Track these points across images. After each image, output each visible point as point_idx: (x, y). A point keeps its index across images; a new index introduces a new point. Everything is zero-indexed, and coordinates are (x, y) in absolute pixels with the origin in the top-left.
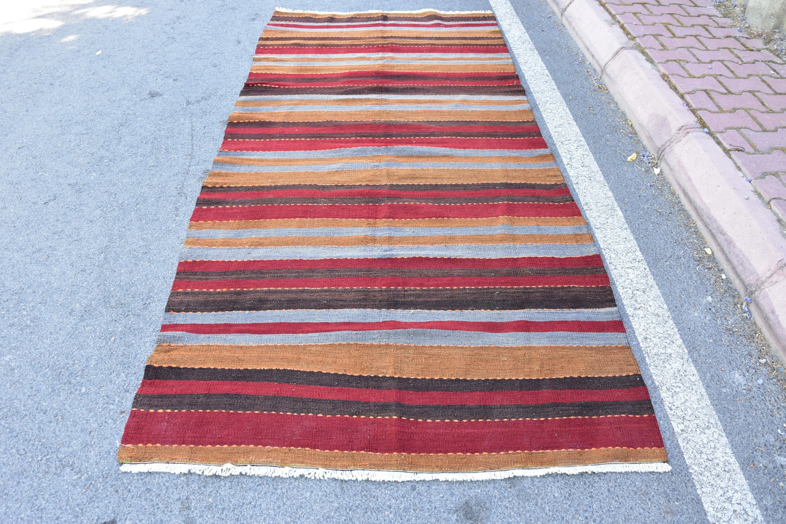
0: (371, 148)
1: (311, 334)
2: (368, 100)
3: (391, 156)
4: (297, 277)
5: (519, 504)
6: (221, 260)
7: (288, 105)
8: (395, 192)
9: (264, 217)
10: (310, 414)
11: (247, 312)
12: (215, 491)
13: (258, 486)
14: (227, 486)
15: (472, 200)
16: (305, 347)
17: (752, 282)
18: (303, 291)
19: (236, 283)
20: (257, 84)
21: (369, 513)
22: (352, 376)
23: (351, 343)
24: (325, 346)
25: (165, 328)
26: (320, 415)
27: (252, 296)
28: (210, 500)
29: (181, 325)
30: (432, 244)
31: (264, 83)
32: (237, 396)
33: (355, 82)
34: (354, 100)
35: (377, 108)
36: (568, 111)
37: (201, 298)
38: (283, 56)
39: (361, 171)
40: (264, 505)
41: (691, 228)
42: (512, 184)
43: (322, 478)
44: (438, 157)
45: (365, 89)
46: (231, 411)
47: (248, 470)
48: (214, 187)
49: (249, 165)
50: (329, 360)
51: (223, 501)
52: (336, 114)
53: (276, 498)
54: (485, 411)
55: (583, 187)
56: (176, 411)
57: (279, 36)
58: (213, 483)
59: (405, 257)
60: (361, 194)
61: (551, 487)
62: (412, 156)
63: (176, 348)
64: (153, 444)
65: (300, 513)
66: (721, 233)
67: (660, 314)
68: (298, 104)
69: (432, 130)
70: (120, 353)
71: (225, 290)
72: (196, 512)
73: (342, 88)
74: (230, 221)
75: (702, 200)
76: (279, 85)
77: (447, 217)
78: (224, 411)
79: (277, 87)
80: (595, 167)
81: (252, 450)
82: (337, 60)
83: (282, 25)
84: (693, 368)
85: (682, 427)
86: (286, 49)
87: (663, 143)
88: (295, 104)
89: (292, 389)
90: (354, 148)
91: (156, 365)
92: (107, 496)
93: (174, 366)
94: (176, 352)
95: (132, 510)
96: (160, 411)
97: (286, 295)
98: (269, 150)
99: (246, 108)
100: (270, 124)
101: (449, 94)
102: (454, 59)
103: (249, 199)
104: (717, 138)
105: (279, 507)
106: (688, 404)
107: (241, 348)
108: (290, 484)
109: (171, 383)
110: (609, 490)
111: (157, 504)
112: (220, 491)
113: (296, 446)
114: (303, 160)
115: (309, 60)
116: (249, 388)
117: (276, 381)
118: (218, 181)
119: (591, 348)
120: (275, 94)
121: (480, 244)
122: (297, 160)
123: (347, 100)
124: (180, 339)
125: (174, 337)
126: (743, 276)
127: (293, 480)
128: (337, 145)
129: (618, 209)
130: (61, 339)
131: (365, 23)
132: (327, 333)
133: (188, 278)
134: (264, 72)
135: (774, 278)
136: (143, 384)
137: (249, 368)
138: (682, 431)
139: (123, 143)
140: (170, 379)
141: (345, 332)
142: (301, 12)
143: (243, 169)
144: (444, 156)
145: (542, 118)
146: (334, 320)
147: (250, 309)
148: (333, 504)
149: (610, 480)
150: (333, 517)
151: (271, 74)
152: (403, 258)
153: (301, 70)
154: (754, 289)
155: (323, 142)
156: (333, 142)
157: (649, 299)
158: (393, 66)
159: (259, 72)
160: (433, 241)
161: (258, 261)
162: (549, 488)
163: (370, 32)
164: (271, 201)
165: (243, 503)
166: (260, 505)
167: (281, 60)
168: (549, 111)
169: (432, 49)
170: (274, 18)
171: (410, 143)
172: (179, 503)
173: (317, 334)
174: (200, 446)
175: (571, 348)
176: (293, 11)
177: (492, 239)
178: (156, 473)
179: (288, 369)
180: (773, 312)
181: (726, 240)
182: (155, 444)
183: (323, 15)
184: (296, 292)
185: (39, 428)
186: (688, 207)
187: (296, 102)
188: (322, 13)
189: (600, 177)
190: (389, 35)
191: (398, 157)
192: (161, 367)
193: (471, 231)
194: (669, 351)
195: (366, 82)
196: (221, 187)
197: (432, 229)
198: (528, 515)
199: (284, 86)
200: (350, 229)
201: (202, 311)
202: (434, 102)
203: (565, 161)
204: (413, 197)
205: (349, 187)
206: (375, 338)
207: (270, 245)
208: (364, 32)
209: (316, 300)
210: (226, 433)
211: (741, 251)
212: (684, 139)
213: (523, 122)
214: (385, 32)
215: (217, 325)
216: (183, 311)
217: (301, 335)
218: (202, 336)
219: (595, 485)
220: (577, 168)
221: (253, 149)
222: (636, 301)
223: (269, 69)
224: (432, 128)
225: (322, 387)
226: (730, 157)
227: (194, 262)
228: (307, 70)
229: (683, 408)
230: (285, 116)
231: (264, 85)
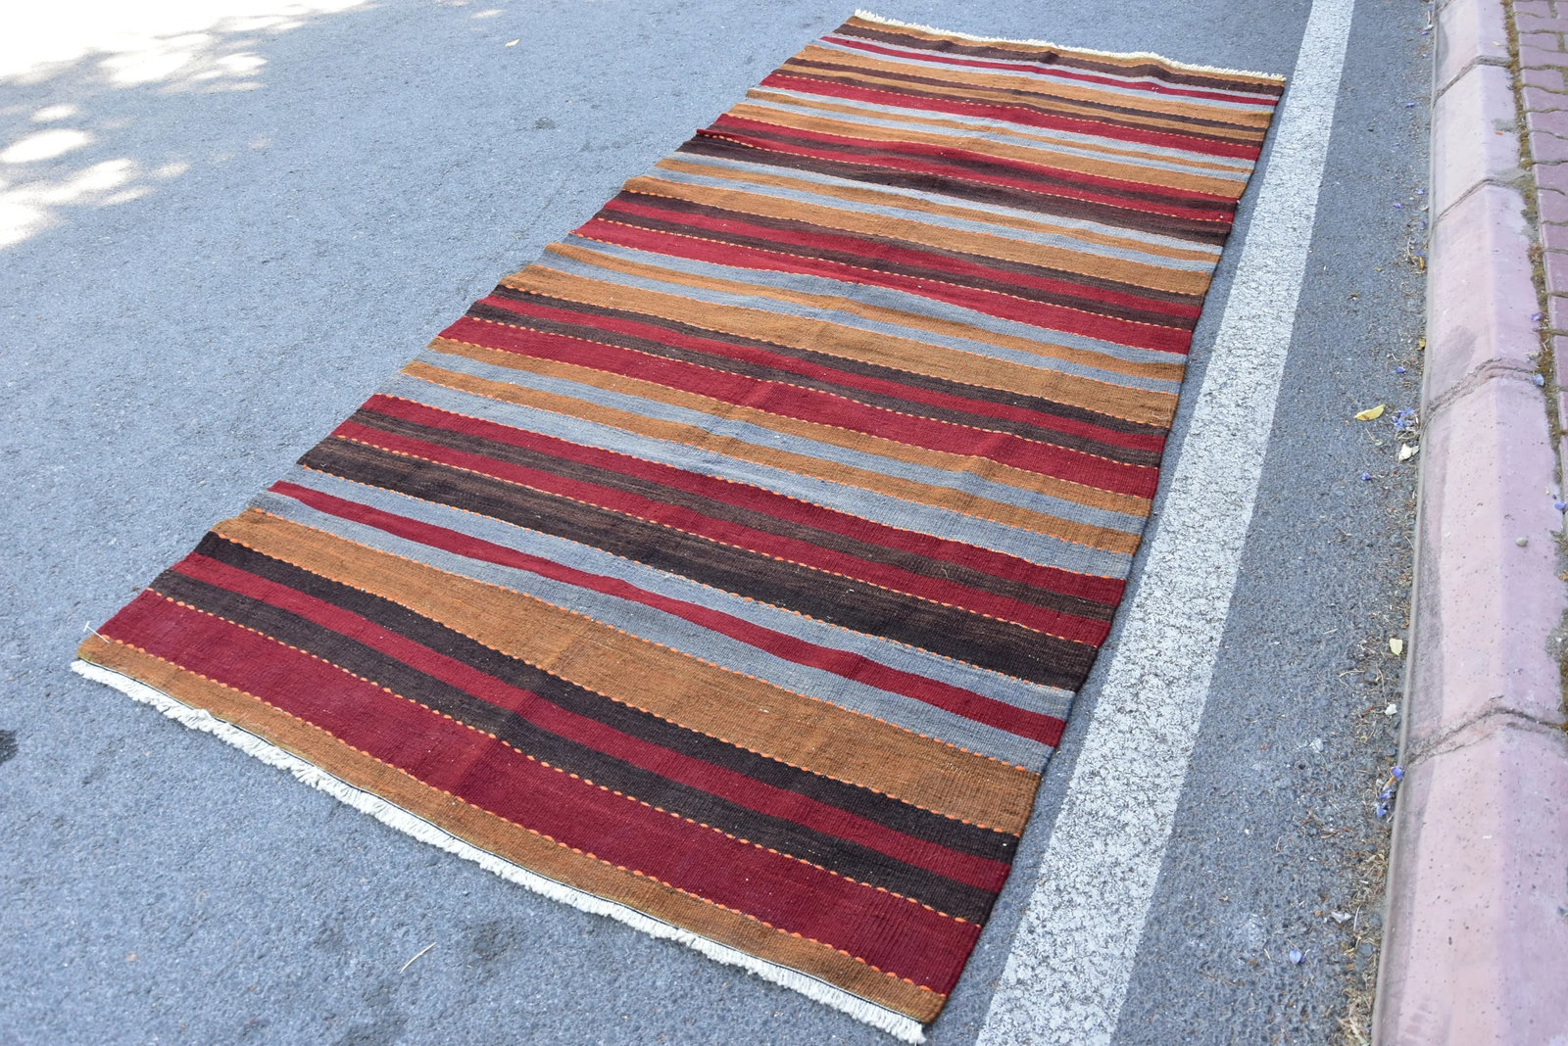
0: (826, 281)
1: (476, 561)
2: (895, 197)
3: (853, 302)
4: (528, 465)
5: (582, 966)
6: (435, 407)
7: (745, 180)
8: (811, 365)
9: (555, 356)
10: (375, 684)
11: (410, 497)
12: (162, 745)
14: (183, 743)
15: (943, 414)
16: (451, 578)
17: (1423, 734)
18: (520, 490)
19: (431, 449)
20: (718, 135)
22: (485, 647)
23: (526, 594)
24: (484, 586)
25: (280, 487)
26: (387, 690)
27: (436, 475)
29: (304, 488)
30: (801, 471)
31: (730, 136)
32: (296, 618)
33: (896, 162)
34: (869, 192)
35: (900, 214)
36: (1296, 294)
37: (361, 458)
38: (806, 97)
39: (778, 318)
40: (208, 791)
41: (1395, 587)
42: (1050, 404)
43: (313, 786)
44: (943, 322)
45: (905, 176)
46: (271, 638)
47: (224, 731)
48: (515, 291)
49: (599, 267)
50: (471, 610)
52: (816, 212)
53: (232, 788)
54: (653, 785)
55: (1203, 446)
56: (201, 611)
57: (826, 60)
58: (168, 732)
59: (730, 481)
60: (746, 356)
61: (662, 966)
62: (893, 311)
63: (272, 521)
64: (136, 646)
67: (1170, 738)
68: (762, 182)
69: (973, 273)
70: (196, 505)
71: (405, 454)
73: (864, 168)
74: (499, 350)
75: (1439, 530)
76: (756, 144)
77: (868, 432)
78: (261, 634)
79: (751, 146)
80: (1266, 413)
81: (253, 705)
82: (897, 118)
83: (847, 43)
84: (1154, 872)
85: (1025, 974)
86: (823, 85)
87: (1443, 391)
88: (757, 181)
89: (380, 637)
90: (797, 276)
91: (223, 536)
92: (32, 697)
93: (246, 545)
94: (266, 526)
95: (45, 728)
96: (181, 604)
97: (489, 489)
98: (651, 248)
99: (670, 172)
100: (690, 206)
101: (1064, 214)
102: (1128, 154)
103: (556, 321)
104: (1556, 402)
105: (225, 803)
106: (1079, 937)
107: (358, 548)
108: (267, 775)
109: (226, 569)
110: (765, 1023)
112: (170, 746)
113: (316, 723)
114: (694, 277)
115: (848, 110)
116: (321, 613)
117: (367, 616)
118: (531, 283)
120: (737, 159)
121: (893, 495)
122: (685, 276)
123: (855, 190)
125: (278, 503)
128: (772, 263)
129: (1251, 505)
130: (140, 461)
131: (1005, 62)
132: (500, 567)
133: (368, 421)
134: (747, 117)
136: (188, 559)
137: (345, 583)
138: (1020, 982)
139: (439, 193)
140: (228, 562)
141: (527, 573)
142: (900, 24)
143: (584, 272)
144: (954, 324)
145: (1226, 295)
146: (529, 550)
147: (417, 494)
148: (300, 832)
149: (784, 1007)
150: (284, 851)
151: (759, 123)
152: (725, 481)
153: (818, 125)
155: (753, 253)
156: (771, 258)
157: (1168, 701)
158: (992, 146)
159: (740, 116)
160: (805, 467)
161: (489, 424)
162: (658, 966)
163: (999, 78)
164: (587, 333)
165: (185, 777)
166: (204, 789)
167: (795, 103)
168: (1254, 285)
170: (845, 29)
171: (911, 287)
172: (107, 741)
173: (486, 564)
174: (192, 673)
175: (914, 737)
176: (887, 20)
177: (923, 493)
178: (112, 689)
179: (400, 603)
180: (1420, 814)
181: (1432, 627)
182: (140, 647)
183: (937, 36)
184: (509, 488)
185: (25, 575)
187: (762, 178)
188: (937, 32)
189: (1261, 436)
190: (1032, 89)
191: (866, 306)
192: (227, 541)
193: (896, 469)
194: (1127, 816)
195: (917, 166)
196: (527, 293)
197: (823, 447)
198: (580, 992)
199: (765, 147)
200: (678, 410)
201: (347, 477)
202: (1020, 223)
204: (837, 384)
205: (737, 339)
206: (568, 598)
207: (529, 403)
208: (991, 77)
209: (526, 510)
210: (239, 666)
211: (1442, 658)
212: (1478, 391)
213: (1177, 294)
214: (1032, 82)
215: (352, 505)
216: (321, 468)
217: (460, 557)
218: (319, 514)
219: (749, 1001)
220: (1221, 406)
221: (625, 243)
222: (1137, 694)
223: (762, 115)
224: (975, 268)
225: (425, 649)
226: (1556, 449)
227: (396, 399)
228: (827, 126)
229: (1059, 940)
230: (724, 197)
231: (729, 139)
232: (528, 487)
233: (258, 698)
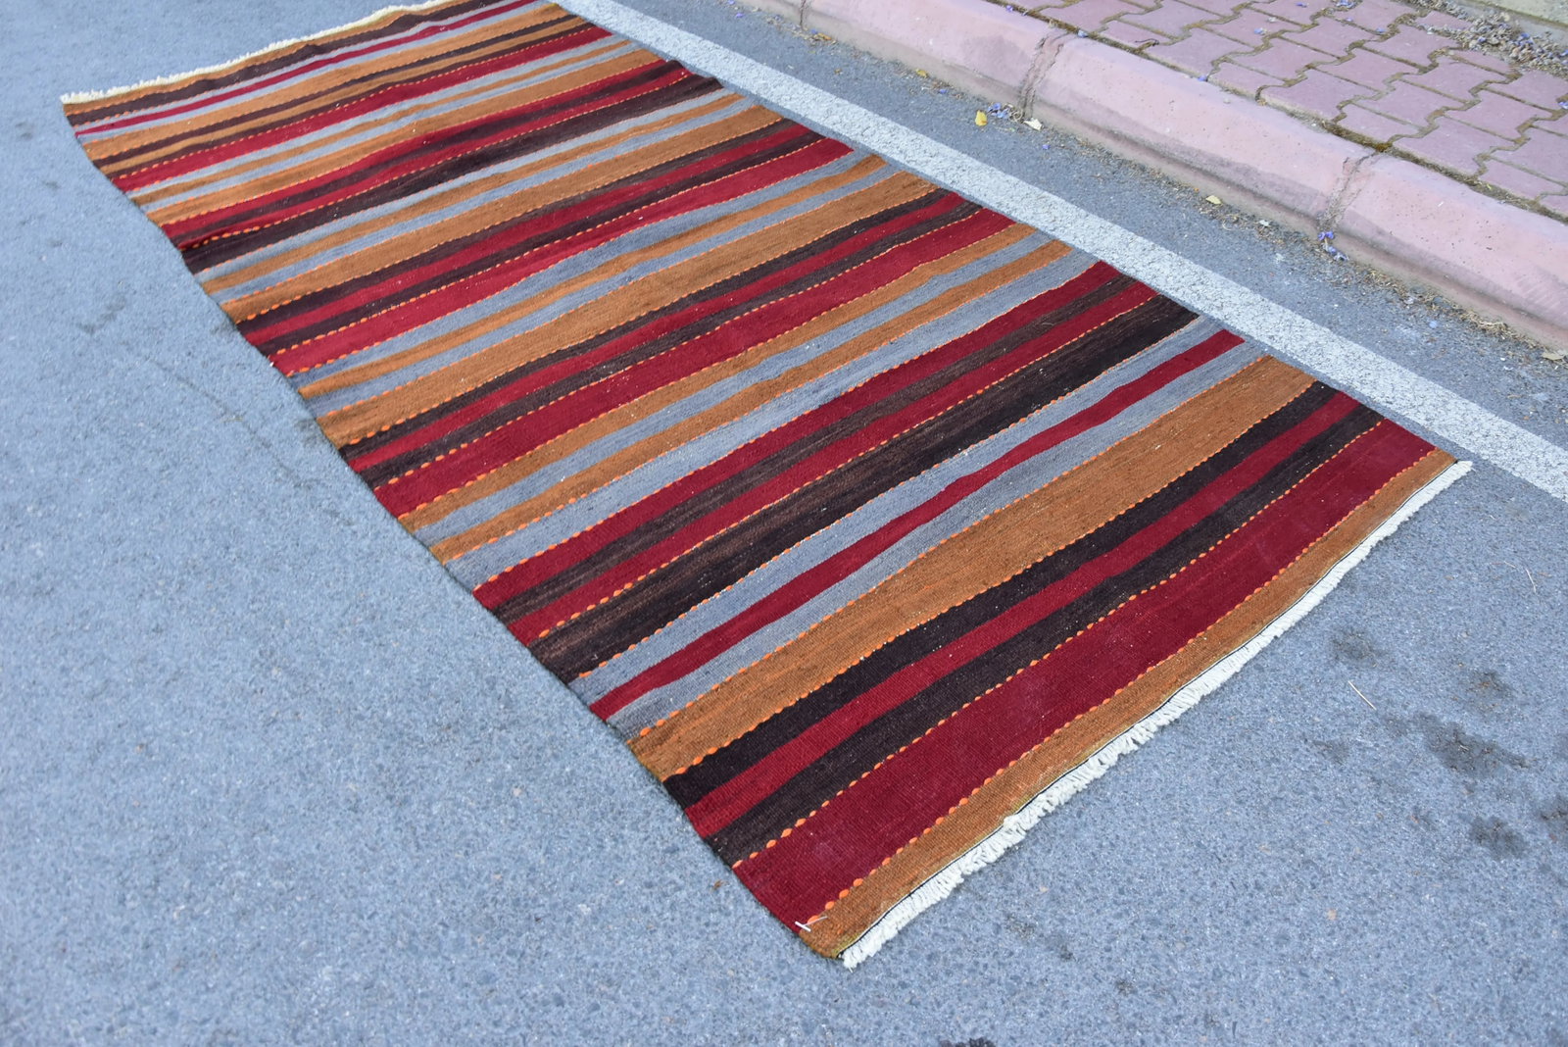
1: (867, 566)
2: (469, 187)
3: (633, 253)
4: (728, 500)
5: (1382, 603)
6: (553, 546)
7: (320, 250)
8: (711, 303)
10: (1019, 671)
12: (1032, 874)
13: (1079, 817)
14: (1039, 852)
15: (844, 264)
16: (883, 589)
17: (1321, 208)
18: (766, 515)
19: (635, 565)
20: (209, 238)
21: (1253, 736)
22: (1004, 585)
23: (941, 542)
24: (909, 569)
25: (600, 711)
26: (1033, 663)
27: (691, 567)
28: (1043, 890)
29: (627, 684)
30: (869, 349)
31: (221, 233)
32: (880, 721)
35: (504, 193)
37: (603, 624)
39: (611, 297)
40: (1121, 834)
41: (1159, 181)
42: (872, 219)
44: (711, 224)
46: (901, 749)
47: (1041, 805)
48: (364, 441)
49: (384, 375)
50: (943, 584)
51: (1064, 876)
52: (439, 230)
53: (1123, 812)
55: (968, 185)
56: (813, 814)
57: (136, 144)
58: (1015, 866)
59: (859, 386)
60: (660, 330)
61: (1389, 563)
62: (666, 241)
63: (671, 725)
64: (847, 887)
65: (1178, 804)
66: (1223, 165)
67: (1251, 301)
68: (340, 242)
71: (626, 587)
72: (1047, 922)
74: (480, 478)
75: (1155, 133)
76: (261, 224)
77: (841, 303)
78: (889, 757)
79: (256, 228)
80: (947, 151)
81: (1008, 777)
83: (113, 126)
84: (1355, 345)
85: (1421, 416)
87: (1021, 77)
88: (333, 244)
89: (947, 657)
90: (552, 267)
91: (681, 771)
92: (879, 1024)
93: (712, 750)
94: (681, 730)
95: (950, 1006)
96: (786, 833)
97: (748, 535)
99: (239, 288)
101: (598, 127)
103: (463, 427)
104: (1106, 38)
105: (1143, 819)
106: (1398, 388)
107: (785, 651)
108: (1116, 779)
109: (741, 780)
110: (1441, 528)
111: (977, 963)
112: (1037, 867)
113: (1058, 725)
114: (480, 324)
116: (882, 698)
117: (908, 662)
118: (361, 427)
119: (1232, 381)
120: (270, 244)
121: (935, 318)
122: (469, 329)
123: (430, 201)
124: (659, 706)
125: (643, 711)
126: (1300, 208)
127: (1113, 772)
128: (511, 275)
129: (1046, 193)
132: (889, 550)
133: (527, 609)
135: (1353, 187)
136: (693, 817)
137: (841, 672)
138: (1427, 420)
140: (732, 774)
142: (124, 89)
143: (381, 387)
144: (719, 220)
145: (788, 111)
146: (871, 528)
147: (718, 588)
149: (1430, 517)
152: (856, 389)
153: (264, 186)
154: (1329, 217)
156: (498, 273)
157: (1218, 289)
158: (440, 119)
160: (864, 345)
161: (627, 513)
162: (1388, 565)
164: (513, 411)
165: (1093, 854)
166: (1117, 837)
167: (202, 183)
168: (786, 97)
169: (476, 70)
170: (77, 119)
171: (635, 222)
172: (1004, 933)
173: (876, 560)
174: (926, 831)
176: (105, 91)
177: (940, 305)
179: (901, 634)
180: (1381, 233)
181: (1237, 170)
182: (852, 884)
183: (178, 83)
184: (756, 522)
186: (1130, 154)
187: (334, 239)
188: (173, 79)
189: (972, 162)
191: (644, 251)
192: (692, 769)
193: (901, 307)
194: (1309, 339)
195: (426, 161)
196: (381, 434)
197: (841, 330)
199: (271, 221)
200: (714, 388)
201: (637, 641)
203: (902, 160)
204: (750, 300)
205: (624, 329)
207: (611, 477)
208: (307, 83)
209: (805, 515)
210: (936, 783)
211: (1273, 175)
212: (1061, 58)
213: (770, 126)
215: (694, 646)
216: (596, 662)
217: (853, 576)
218: (691, 677)
220: (926, 162)
222: (1207, 298)
223: (196, 207)
224: (639, 187)
225: (984, 626)
226: (1149, 58)
227: (505, 576)
229: (1399, 396)
231: (226, 235)
232: (765, 507)
233: (999, 772)
